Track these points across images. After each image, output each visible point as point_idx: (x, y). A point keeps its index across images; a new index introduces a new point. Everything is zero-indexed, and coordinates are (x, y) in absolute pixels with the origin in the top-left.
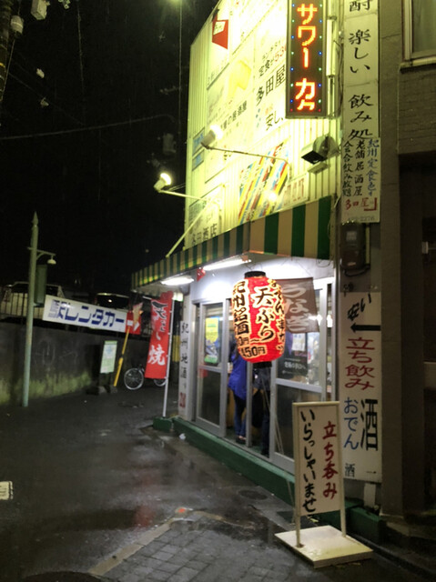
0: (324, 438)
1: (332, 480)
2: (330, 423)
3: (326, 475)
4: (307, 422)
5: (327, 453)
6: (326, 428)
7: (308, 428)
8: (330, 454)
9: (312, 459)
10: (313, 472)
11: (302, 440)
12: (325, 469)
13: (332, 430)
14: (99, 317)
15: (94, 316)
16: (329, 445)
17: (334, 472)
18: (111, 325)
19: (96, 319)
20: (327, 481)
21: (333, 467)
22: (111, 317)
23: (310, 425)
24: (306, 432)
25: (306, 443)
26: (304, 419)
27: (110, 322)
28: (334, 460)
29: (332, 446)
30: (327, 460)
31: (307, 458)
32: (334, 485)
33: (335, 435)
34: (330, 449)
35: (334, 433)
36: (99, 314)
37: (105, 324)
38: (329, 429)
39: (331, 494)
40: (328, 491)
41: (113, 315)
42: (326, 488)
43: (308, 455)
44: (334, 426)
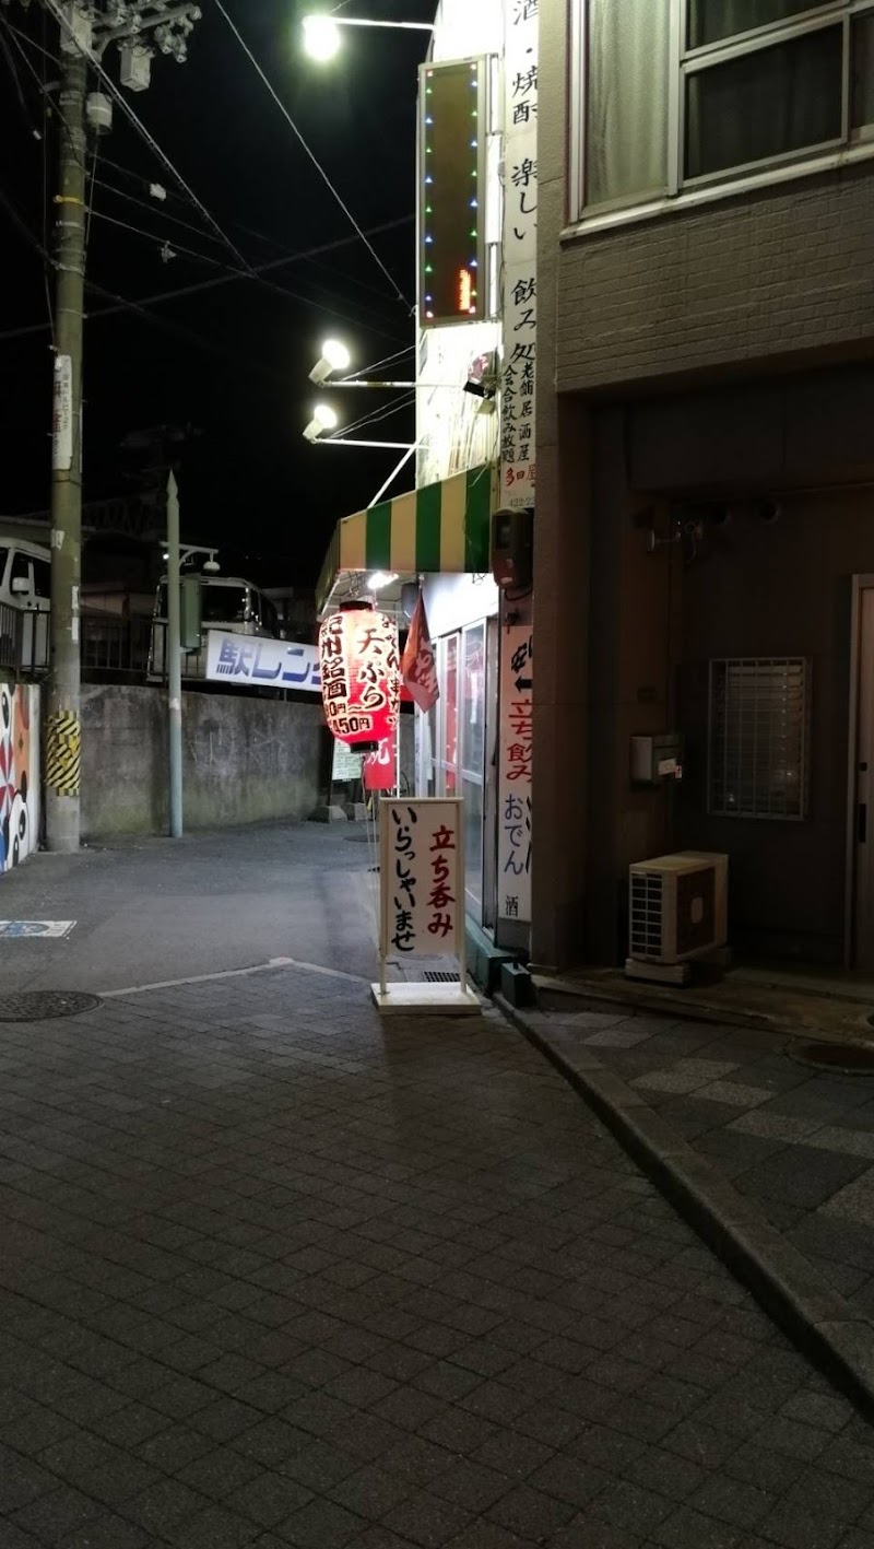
0: (432, 849)
1: (444, 911)
2: (443, 828)
3: (434, 902)
4: (402, 825)
5: (437, 871)
6: (436, 835)
7: (404, 834)
8: (442, 874)
9: (408, 878)
10: (411, 897)
11: (392, 850)
12: (432, 894)
13: (447, 839)
16: (441, 860)
17: (447, 898)
20: (435, 910)
21: (447, 893)
23: (407, 829)
24: (400, 839)
25: (400, 855)
26: (398, 821)
28: (448, 882)
29: (445, 861)
30: (436, 881)
31: (400, 876)
32: (448, 917)
33: (452, 846)
34: (441, 865)
35: (450, 843)
38: (442, 838)
39: (441, 929)
40: (438, 924)
42: (435, 920)
43: (404, 871)
44: (452, 832)
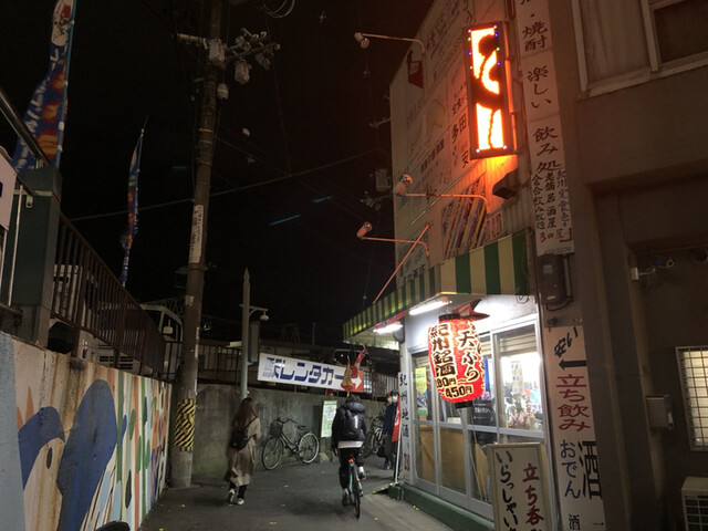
0: (525, 481)
1: (537, 527)
2: (530, 464)
3: (530, 521)
4: (503, 464)
5: (530, 498)
6: (526, 470)
7: (505, 470)
8: (533, 498)
9: (511, 503)
10: (515, 517)
11: (499, 482)
12: (528, 515)
13: (533, 472)
14: (315, 374)
15: (311, 373)
16: (531, 489)
17: (539, 518)
18: (330, 383)
19: (312, 377)
20: (531, 526)
21: (537, 513)
22: (330, 374)
23: (507, 467)
24: (503, 474)
25: (504, 486)
26: (501, 461)
27: (329, 379)
28: (538, 505)
29: (534, 489)
30: (530, 504)
31: (506, 501)
33: (537, 478)
34: (532, 493)
35: (536, 475)
36: (317, 371)
37: (323, 382)
38: (530, 472)
41: (332, 371)
43: (508, 498)
44: (535, 468)
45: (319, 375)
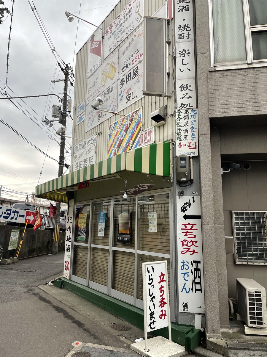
0: (159, 283)
1: (163, 309)
2: (162, 273)
3: (160, 305)
4: (150, 274)
6: (160, 277)
7: (151, 277)
8: (162, 292)
9: (153, 296)
10: (154, 304)
11: (148, 285)
12: (160, 302)
13: (163, 278)
14: (8, 214)
15: (5, 213)
16: (162, 287)
17: (165, 303)
18: (16, 219)
19: (6, 215)
20: (161, 309)
21: (164, 300)
22: (16, 214)
23: (152, 275)
24: (150, 280)
25: (150, 287)
26: (149, 272)
27: (16, 217)
28: (164, 296)
29: (163, 287)
30: (161, 296)
31: (150, 296)
32: (165, 311)
33: (165, 280)
34: (162, 289)
36: (9, 212)
37: (12, 218)
38: (162, 277)
39: (163, 316)
40: (162, 315)
41: (18, 212)
42: (161, 313)
43: (151, 294)
44: (164, 275)
45: (10, 214)
